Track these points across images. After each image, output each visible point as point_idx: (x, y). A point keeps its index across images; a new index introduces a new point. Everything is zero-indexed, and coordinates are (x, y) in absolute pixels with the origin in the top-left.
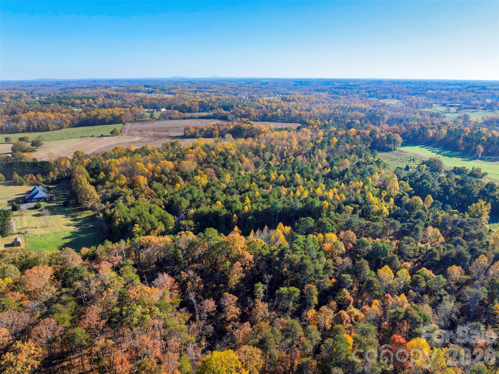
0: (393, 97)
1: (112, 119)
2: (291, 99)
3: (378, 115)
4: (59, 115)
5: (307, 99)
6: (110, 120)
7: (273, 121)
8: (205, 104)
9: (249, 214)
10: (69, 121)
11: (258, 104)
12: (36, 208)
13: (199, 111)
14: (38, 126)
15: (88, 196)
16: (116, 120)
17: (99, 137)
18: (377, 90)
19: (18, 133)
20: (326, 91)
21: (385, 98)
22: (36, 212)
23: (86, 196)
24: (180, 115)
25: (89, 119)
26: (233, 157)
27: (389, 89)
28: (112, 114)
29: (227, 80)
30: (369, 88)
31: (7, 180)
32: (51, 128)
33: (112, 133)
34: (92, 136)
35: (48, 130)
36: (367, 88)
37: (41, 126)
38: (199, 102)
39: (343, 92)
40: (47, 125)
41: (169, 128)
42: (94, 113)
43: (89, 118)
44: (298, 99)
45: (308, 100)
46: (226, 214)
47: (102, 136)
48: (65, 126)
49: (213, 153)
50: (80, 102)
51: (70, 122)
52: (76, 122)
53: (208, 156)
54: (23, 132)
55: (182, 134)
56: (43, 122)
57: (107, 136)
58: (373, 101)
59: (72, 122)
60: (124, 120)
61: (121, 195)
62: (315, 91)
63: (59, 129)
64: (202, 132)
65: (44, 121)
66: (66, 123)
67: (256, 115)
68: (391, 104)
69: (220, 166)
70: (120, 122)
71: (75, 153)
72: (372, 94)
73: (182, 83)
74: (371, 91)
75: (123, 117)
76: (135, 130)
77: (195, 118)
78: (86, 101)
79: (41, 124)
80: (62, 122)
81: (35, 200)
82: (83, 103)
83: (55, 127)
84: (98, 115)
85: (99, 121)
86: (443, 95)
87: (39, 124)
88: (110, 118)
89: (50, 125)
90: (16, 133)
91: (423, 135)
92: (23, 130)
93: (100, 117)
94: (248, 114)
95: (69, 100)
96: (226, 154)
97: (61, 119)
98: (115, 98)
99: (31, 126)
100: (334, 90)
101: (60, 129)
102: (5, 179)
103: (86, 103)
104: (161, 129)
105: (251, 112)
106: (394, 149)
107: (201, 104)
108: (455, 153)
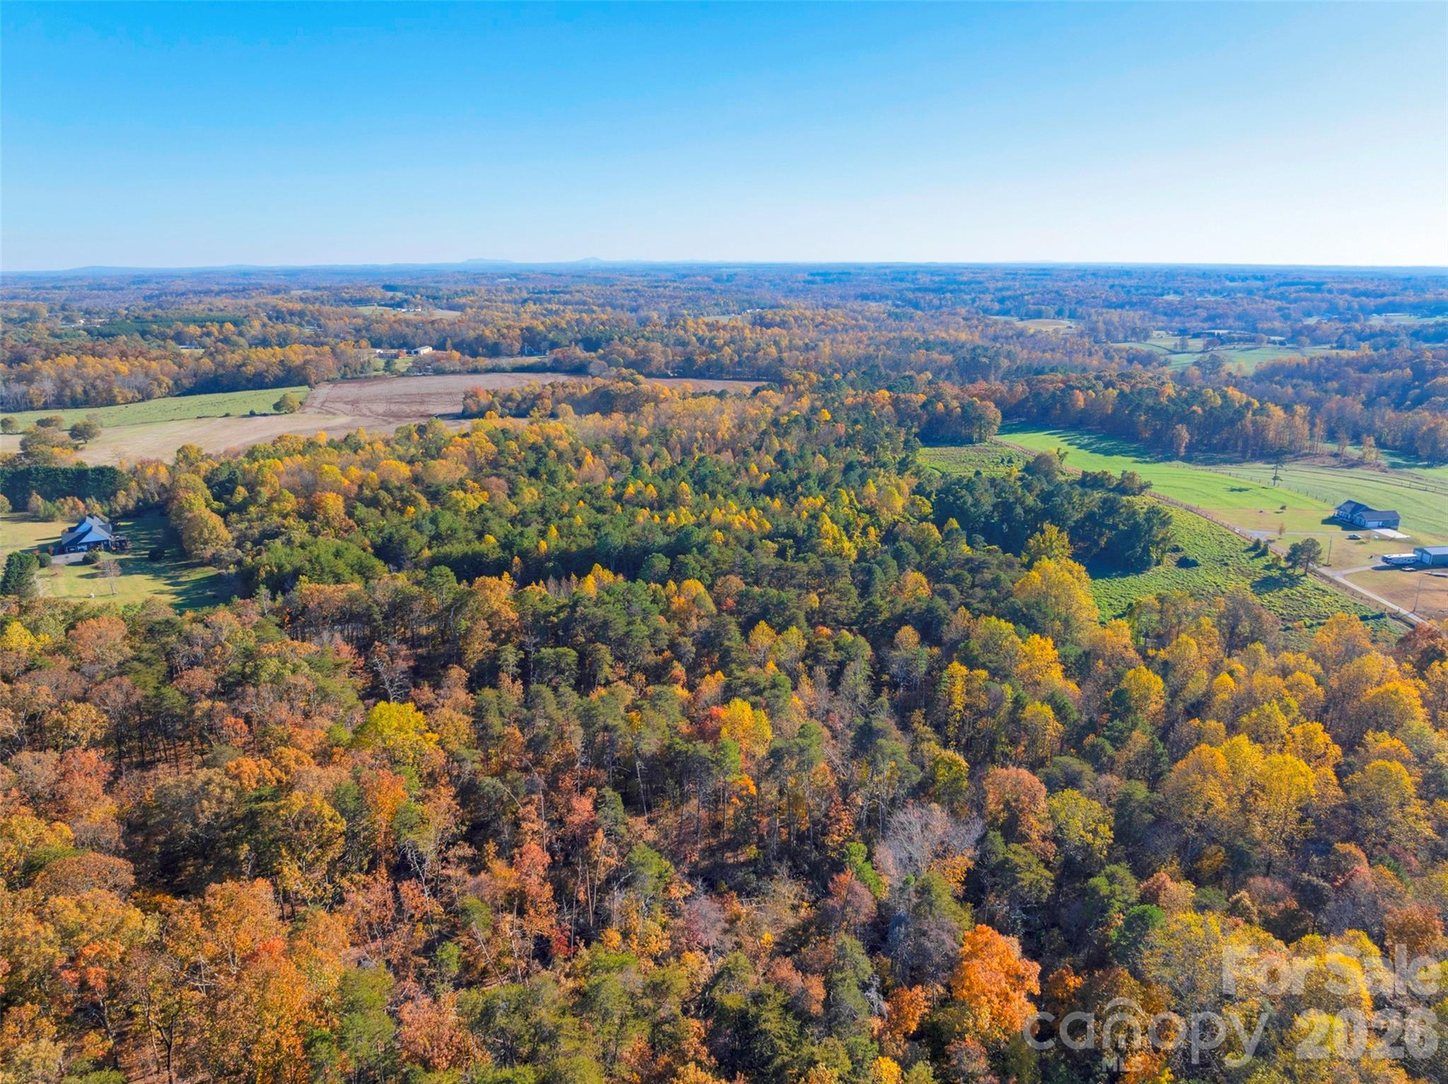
0: (1059, 313)
1: (281, 374)
2: (778, 319)
3: (984, 360)
4: (142, 365)
5: (819, 319)
6: (276, 377)
8: (539, 334)
9: (548, 557)
10: (166, 380)
11: (682, 332)
12: (86, 561)
13: (522, 353)
14: (85, 392)
15: (206, 534)
16: (292, 376)
17: (244, 416)
18: (1022, 295)
19: (33, 409)
20: (887, 297)
21: (1039, 315)
22: (87, 570)
23: (201, 533)
24: (463, 364)
25: (222, 376)
26: (560, 455)
27: (1057, 292)
28: (281, 361)
29: (623, 269)
30: (1008, 289)
31: (13, 511)
32: (119, 399)
33: (277, 406)
34: (227, 415)
35: (111, 402)
36: (1001, 290)
37: (93, 394)
38: (521, 330)
39: (931, 301)
40: (110, 391)
41: (429, 395)
42: (233, 358)
43: (221, 371)
44: (796, 319)
45: (822, 323)
46: (498, 559)
47: (252, 414)
48: (158, 392)
49: (513, 445)
50: (198, 331)
51: (171, 383)
52: (187, 383)
53: (500, 453)
54: (46, 407)
55: (458, 409)
56: (98, 382)
57: (265, 415)
58: (996, 323)
59: (176, 383)
60: (313, 378)
61: (282, 534)
62: (856, 297)
63: (140, 401)
64: (509, 404)
65: (102, 380)
66: (160, 386)
67: (663, 360)
68: (1040, 332)
69: (525, 473)
70: (304, 382)
71: (179, 451)
72: (1008, 304)
73: (494, 279)
74: (1009, 297)
75: (311, 370)
76: (339, 399)
77: (503, 371)
78: (214, 329)
79: (94, 387)
80: (148, 381)
81: (85, 547)
82: (208, 334)
83: (130, 396)
84: (244, 365)
85: (249, 380)
86: (1196, 308)
87: (88, 387)
88: (277, 371)
89: (116, 391)
90: (26, 409)
91: (1063, 405)
92: (45, 403)
93: (250, 370)
94: (643, 360)
95: (169, 327)
96: (545, 449)
97: (147, 375)
98: (297, 320)
99: (68, 392)
100: (910, 295)
101: (142, 400)
102: (11, 507)
103: (216, 334)
104: (410, 399)
105: (652, 355)
106: (981, 440)
107: (527, 334)
108: (1125, 447)
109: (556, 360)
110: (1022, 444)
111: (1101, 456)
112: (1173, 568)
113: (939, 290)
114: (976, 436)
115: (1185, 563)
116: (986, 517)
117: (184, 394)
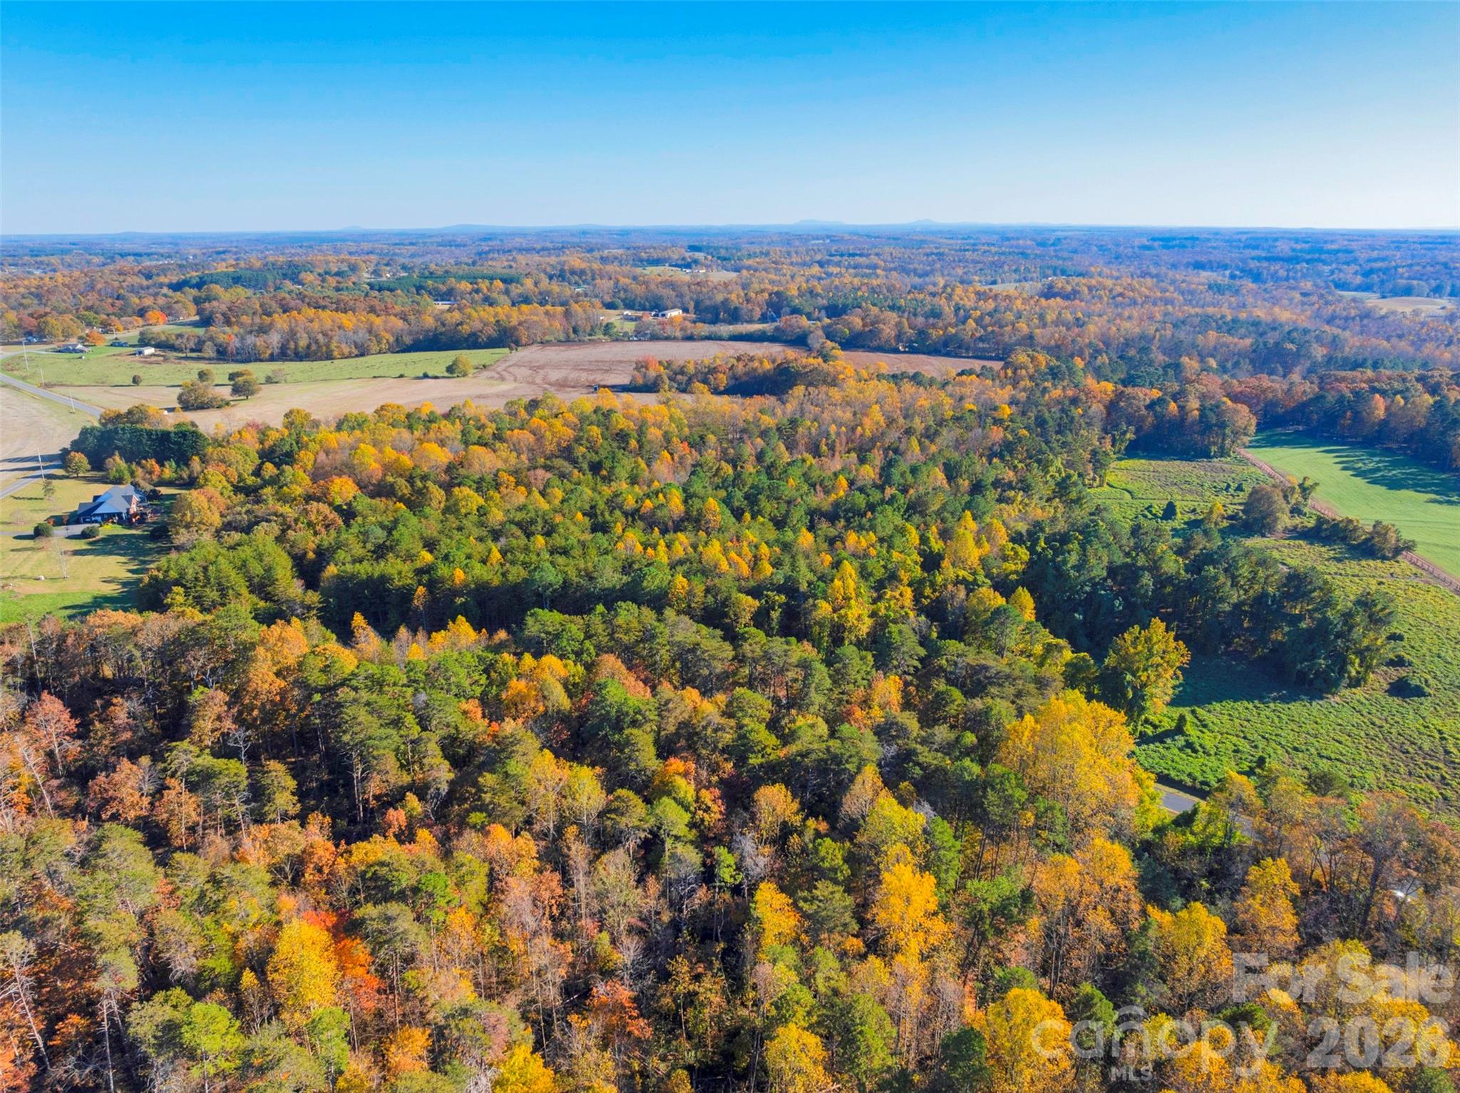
0: (1437, 291)
1: (495, 335)
2: (1069, 288)
4: (369, 321)
5: (1119, 289)
6: (489, 338)
7: (948, 355)
8: (787, 298)
10: (388, 336)
12: (84, 535)
13: (763, 319)
14: (308, 346)
16: (504, 338)
17: (418, 378)
18: (1398, 267)
19: (261, 361)
20: (1225, 267)
21: (1408, 291)
22: (82, 545)
27: (1445, 265)
28: (495, 322)
31: (93, 469)
32: (336, 353)
33: (450, 369)
34: (401, 376)
35: (329, 357)
37: (314, 348)
38: (772, 294)
39: (1276, 272)
40: (329, 345)
41: (620, 362)
42: (455, 317)
43: (440, 330)
44: (1090, 289)
45: (1121, 295)
47: (426, 376)
48: (375, 348)
51: (391, 339)
52: (408, 340)
54: (272, 358)
55: (624, 380)
56: (320, 337)
57: (436, 378)
58: (1340, 299)
59: (397, 340)
60: (523, 339)
63: (357, 356)
64: (679, 377)
65: (324, 335)
66: (379, 342)
68: (1394, 313)
71: (286, 416)
73: (807, 240)
74: (1380, 270)
75: (523, 331)
76: (529, 363)
77: (720, 339)
78: (484, 285)
79: (316, 341)
80: (369, 337)
82: (477, 291)
83: (347, 351)
84: (461, 324)
87: (311, 341)
88: (491, 331)
89: (333, 345)
90: (256, 360)
91: (1356, 414)
92: (272, 355)
93: (466, 329)
95: (444, 283)
97: (369, 330)
99: (292, 345)
100: (1253, 265)
101: (362, 355)
102: (89, 467)
103: (485, 291)
105: (881, 326)
106: (1223, 453)
107: (775, 299)
108: (1427, 477)
109: (777, 329)
110: (1275, 464)
111: (1382, 489)
112: (1379, 695)
113: (1293, 259)
114: (1214, 449)
115: (1401, 689)
116: (1094, 585)
117: (403, 351)
